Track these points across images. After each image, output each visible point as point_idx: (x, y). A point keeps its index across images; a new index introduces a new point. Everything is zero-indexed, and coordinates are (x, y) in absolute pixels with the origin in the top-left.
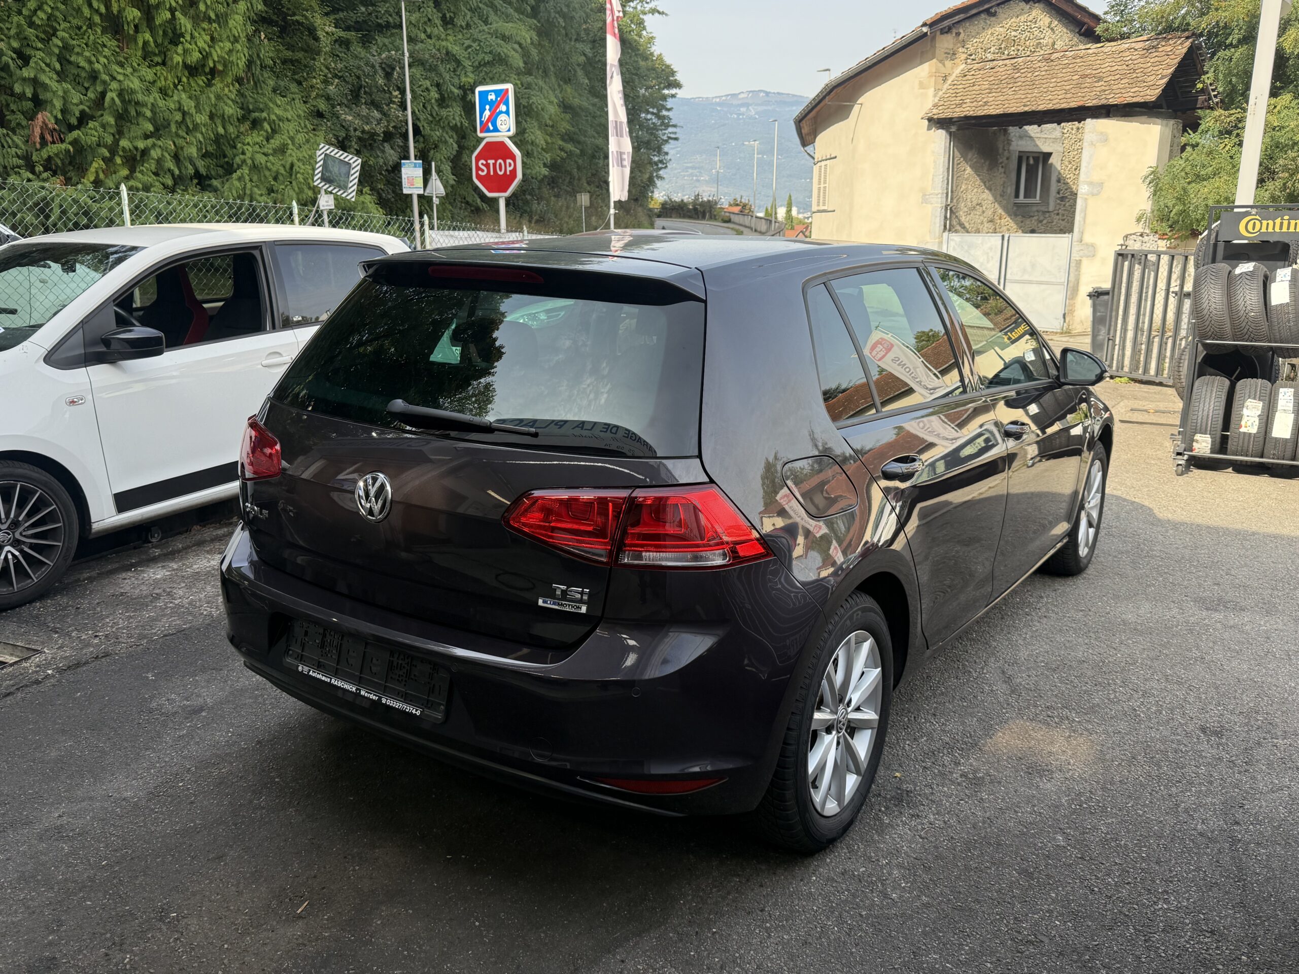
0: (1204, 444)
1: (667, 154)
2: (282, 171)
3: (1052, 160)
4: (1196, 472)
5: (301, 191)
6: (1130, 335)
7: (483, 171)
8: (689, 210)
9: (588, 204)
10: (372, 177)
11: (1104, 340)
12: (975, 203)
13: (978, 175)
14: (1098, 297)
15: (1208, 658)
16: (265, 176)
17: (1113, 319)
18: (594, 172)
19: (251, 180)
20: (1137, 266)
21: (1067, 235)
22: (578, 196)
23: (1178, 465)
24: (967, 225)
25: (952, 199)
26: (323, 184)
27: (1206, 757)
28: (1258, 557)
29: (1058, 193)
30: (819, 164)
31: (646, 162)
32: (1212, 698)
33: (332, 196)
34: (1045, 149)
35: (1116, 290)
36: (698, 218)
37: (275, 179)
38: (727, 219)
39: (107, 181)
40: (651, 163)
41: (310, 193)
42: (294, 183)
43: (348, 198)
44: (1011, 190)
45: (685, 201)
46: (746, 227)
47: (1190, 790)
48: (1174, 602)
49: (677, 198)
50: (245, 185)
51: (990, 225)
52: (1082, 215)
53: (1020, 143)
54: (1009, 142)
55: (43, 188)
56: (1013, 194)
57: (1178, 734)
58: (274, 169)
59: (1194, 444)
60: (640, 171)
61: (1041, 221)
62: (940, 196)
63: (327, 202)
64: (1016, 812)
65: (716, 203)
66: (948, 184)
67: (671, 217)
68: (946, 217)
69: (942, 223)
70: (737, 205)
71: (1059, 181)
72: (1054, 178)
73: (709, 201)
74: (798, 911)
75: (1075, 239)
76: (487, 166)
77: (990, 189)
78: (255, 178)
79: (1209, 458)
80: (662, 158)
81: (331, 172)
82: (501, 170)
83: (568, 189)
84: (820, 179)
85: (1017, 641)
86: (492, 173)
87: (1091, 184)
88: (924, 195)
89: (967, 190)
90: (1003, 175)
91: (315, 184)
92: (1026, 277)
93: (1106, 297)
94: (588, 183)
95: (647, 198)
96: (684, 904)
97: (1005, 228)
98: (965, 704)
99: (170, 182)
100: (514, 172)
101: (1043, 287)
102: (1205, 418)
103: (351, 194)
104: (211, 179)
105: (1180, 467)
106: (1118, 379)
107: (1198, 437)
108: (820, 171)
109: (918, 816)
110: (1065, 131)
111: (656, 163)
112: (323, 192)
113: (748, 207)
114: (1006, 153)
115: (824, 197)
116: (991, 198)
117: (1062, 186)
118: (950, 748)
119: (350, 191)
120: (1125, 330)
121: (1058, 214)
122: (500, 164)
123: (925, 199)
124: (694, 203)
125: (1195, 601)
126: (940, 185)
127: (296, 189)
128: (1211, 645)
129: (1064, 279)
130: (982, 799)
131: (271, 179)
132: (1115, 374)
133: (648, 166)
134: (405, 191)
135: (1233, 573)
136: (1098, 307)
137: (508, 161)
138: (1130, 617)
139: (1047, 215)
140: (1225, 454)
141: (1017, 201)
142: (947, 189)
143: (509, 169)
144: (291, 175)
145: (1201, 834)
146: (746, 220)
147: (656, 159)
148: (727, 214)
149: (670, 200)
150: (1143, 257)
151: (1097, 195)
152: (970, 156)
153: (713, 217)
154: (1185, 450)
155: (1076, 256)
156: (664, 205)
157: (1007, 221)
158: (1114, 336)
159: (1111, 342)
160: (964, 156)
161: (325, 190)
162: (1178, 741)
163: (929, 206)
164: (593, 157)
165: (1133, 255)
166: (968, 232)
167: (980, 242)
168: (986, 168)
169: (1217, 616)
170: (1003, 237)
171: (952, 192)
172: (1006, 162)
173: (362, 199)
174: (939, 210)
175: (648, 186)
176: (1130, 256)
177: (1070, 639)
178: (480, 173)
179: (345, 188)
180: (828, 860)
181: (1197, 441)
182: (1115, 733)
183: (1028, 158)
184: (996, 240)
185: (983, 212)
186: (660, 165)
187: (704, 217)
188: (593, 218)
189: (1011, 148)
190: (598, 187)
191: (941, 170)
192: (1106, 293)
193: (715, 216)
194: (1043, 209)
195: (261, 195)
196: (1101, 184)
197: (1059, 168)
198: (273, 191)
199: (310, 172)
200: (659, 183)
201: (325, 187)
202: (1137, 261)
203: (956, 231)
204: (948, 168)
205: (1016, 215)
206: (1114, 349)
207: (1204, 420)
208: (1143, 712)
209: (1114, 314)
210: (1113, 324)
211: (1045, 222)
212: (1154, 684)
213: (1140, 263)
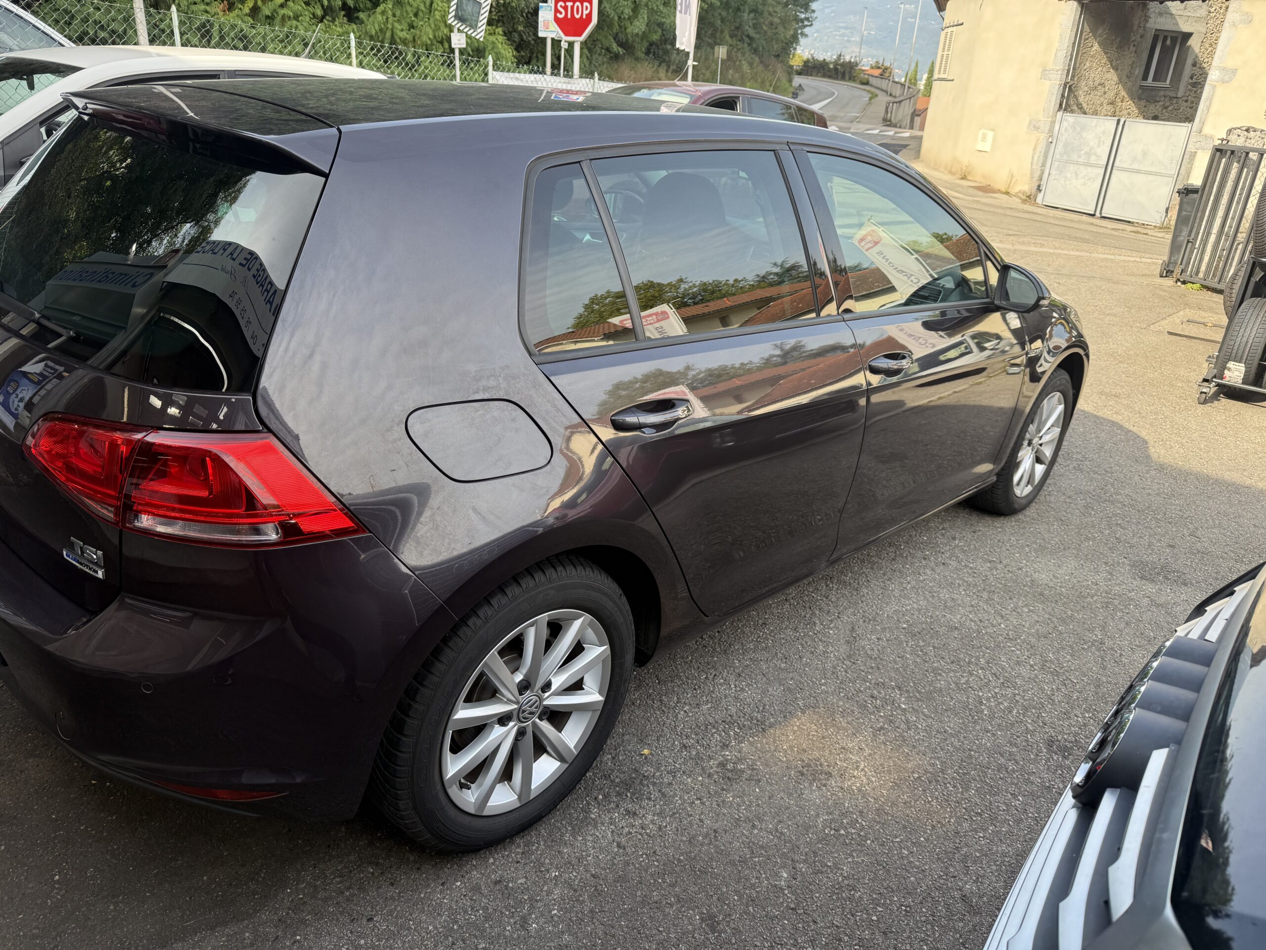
0: (1237, 373)
1: (814, 11)
2: (422, 7)
3: (1191, 42)
4: (1224, 402)
5: (437, 28)
6: (1212, 238)
7: (561, 13)
8: (830, 70)
9: (725, 57)
10: (513, 18)
11: (1183, 241)
12: (1096, 83)
13: (1106, 53)
14: (1187, 195)
15: (1108, 643)
16: (407, 11)
17: (1197, 221)
18: (737, 25)
19: (394, 15)
20: (1235, 164)
21: (1187, 124)
22: (716, 48)
23: (1202, 393)
24: (1085, 105)
25: (1073, 76)
26: (456, 22)
27: (1032, 783)
28: (1239, 516)
29: (1192, 78)
30: (946, 30)
31: (791, 18)
32: (1086, 699)
33: (465, 34)
34: (1185, 28)
35: (1207, 189)
36: (836, 78)
37: (416, 15)
38: (865, 81)
39: (264, 7)
40: (798, 20)
41: (446, 31)
42: (431, 21)
43: (477, 37)
44: (1139, 71)
45: (827, 61)
46: (882, 90)
47: (985, 830)
48: (1106, 563)
49: (820, 57)
50: (387, 18)
51: (1110, 107)
52: (1208, 103)
53: (1159, 20)
54: (1146, 18)
55: (207, 12)
56: (1141, 76)
57: (1015, 745)
58: (415, 5)
59: (1226, 372)
60: (785, 27)
61: (1166, 108)
62: (1060, 72)
63: (459, 40)
64: (754, 826)
65: (857, 64)
66: (1071, 60)
67: (811, 75)
68: (1063, 96)
69: (1058, 102)
70: (879, 68)
71: (1194, 65)
72: (1189, 62)
73: (850, 62)
74: (409, 929)
75: (1194, 129)
76: (565, 8)
77: (1116, 69)
78: (398, 13)
79: (1240, 389)
80: (808, 15)
81: (464, 11)
82: (578, 13)
83: (710, 41)
84: (944, 46)
85: (893, 590)
86: (569, 16)
87: (1223, 69)
88: (1045, 70)
89: (1090, 68)
90: (1133, 54)
91: (449, 22)
92: (1136, 166)
93: (1195, 196)
94: (731, 37)
95: (789, 55)
96: (290, 894)
97: (1125, 112)
98: (783, 665)
99: (319, 12)
100: (589, 15)
101: (1151, 178)
102: (1243, 345)
103: (480, 33)
104: (359, 11)
105: (1204, 396)
106: (1189, 285)
107: (1231, 364)
108: (946, 38)
109: (635, 813)
110: (1212, 10)
111: (802, 21)
112: (456, 30)
113: (889, 70)
114: (1141, 31)
115: (946, 65)
116: (1115, 78)
117: (1197, 70)
118: (729, 722)
119: (479, 30)
120: (1208, 234)
121: (1187, 101)
122: (578, 7)
123: (1045, 74)
124: (836, 63)
125: (1132, 566)
126: (1062, 61)
127: (433, 26)
128: (1122, 626)
129: (1174, 172)
130: (723, 802)
131: (411, 15)
132: (1188, 279)
133: (794, 23)
134: (541, 34)
135: (1199, 533)
136: (1185, 206)
137: (586, 4)
138: (1043, 578)
139: (1175, 101)
140: (1261, 387)
141: (1144, 83)
142: (1069, 65)
143: (586, 12)
144: (430, 12)
145: (964, 898)
146: (883, 84)
147: (803, 16)
148: (866, 76)
149: (813, 58)
150: (1244, 154)
151: (1228, 82)
152: (1100, 31)
153: (852, 78)
154: (1215, 377)
155: (1191, 148)
156: (806, 63)
157: (1129, 105)
158: (1196, 239)
159: (1190, 244)
160: (1093, 31)
161: (459, 29)
162: (1011, 754)
163: (1048, 82)
164: (738, 9)
165: (1233, 152)
166: (1085, 113)
167: (1094, 124)
168: (1115, 46)
169: (1150, 588)
170: (1119, 121)
171: (1074, 69)
172: (1139, 39)
173: (492, 38)
174: (1057, 87)
175: (792, 43)
176: (1229, 153)
177: (955, 596)
178: (558, 15)
179: (474, 27)
180: (491, 860)
181: (1229, 369)
182: (938, 732)
183: (1165, 38)
184: (1110, 124)
185: (1105, 93)
186: (806, 23)
187: (843, 78)
188: (731, 71)
189: (1148, 25)
190: (740, 41)
191: (1066, 45)
192: (1195, 191)
193: (854, 77)
194: (1172, 94)
195: (402, 30)
196: (1234, 72)
197: (1197, 50)
198: (413, 27)
199: (447, 9)
200: (802, 41)
201: (458, 26)
202: (1236, 160)
203: (1072, 111)
204: (1074, 43)
205: (1140, 99)
206: (1192, 252)
207: (1242, 348)
208: (990, 708)
209: (1199, 214)
210: (1196, 225)
211: (1170, 108)
212: (1024, 671)
213: (1238, 162)
